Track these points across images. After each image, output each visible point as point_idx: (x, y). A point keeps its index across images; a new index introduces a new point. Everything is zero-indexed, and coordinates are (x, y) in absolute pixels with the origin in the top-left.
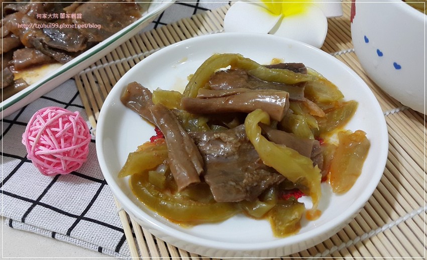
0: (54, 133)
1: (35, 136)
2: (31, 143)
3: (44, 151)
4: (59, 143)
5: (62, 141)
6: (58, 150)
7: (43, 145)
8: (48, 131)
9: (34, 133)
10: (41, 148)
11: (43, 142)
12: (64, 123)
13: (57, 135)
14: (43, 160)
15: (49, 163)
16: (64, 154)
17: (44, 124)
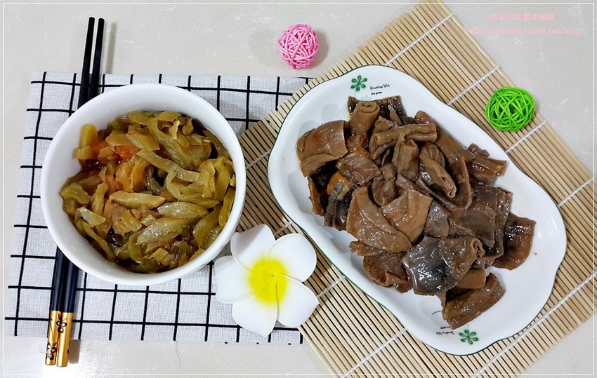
0: (304, 46)
9: (290, 47)
10: (297, 56)
11: (298, 52)
13: (307, 47)
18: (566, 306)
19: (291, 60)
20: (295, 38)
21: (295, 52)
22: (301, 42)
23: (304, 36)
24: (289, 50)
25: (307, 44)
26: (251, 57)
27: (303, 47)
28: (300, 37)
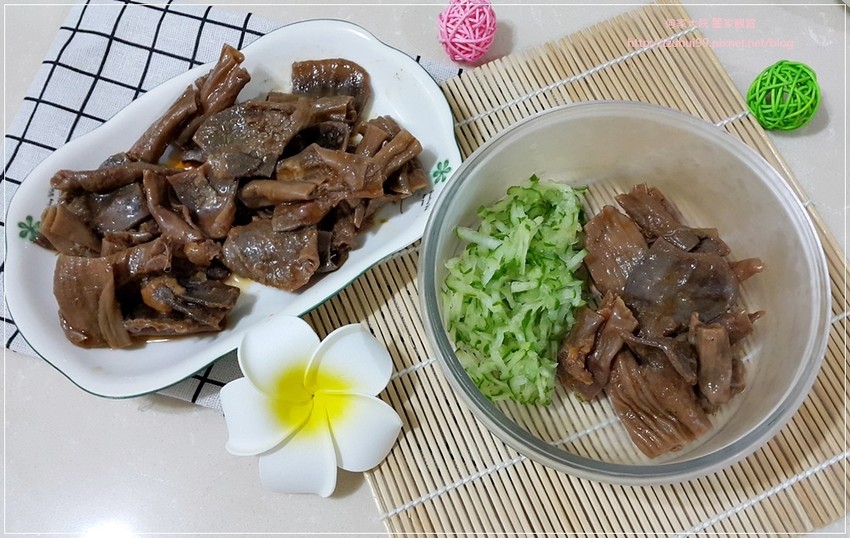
0: (472, 23)
1: (453, 24)
2: (450, 31)
3: (460, 39)
4: (474, 32)
5: (477, 30)
6: (473, 41)
7: (460, 34)
8: (466, 21)
9: (452, 21)
10: (457, 36)
11: (460, 31)
12: (480, 13)
13: (474, 26)
14: (456, 46)
15: (460, 49)
16: (478, 45)
17: (465, 16)
18: (790, 492)
19: (448, 41)
20: (461, 10)
21: (454, 28)
22: (467, 14)
23: (473, 9)
24: (449, 25)
25: (476, 21)
26: (398, 33)
27: (468, 24)
28: (468, 8)
